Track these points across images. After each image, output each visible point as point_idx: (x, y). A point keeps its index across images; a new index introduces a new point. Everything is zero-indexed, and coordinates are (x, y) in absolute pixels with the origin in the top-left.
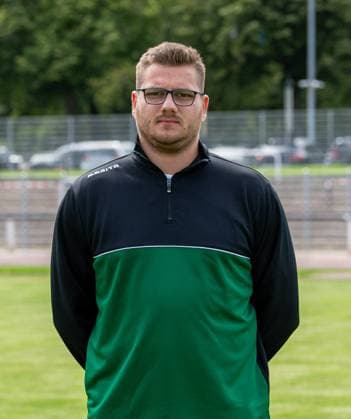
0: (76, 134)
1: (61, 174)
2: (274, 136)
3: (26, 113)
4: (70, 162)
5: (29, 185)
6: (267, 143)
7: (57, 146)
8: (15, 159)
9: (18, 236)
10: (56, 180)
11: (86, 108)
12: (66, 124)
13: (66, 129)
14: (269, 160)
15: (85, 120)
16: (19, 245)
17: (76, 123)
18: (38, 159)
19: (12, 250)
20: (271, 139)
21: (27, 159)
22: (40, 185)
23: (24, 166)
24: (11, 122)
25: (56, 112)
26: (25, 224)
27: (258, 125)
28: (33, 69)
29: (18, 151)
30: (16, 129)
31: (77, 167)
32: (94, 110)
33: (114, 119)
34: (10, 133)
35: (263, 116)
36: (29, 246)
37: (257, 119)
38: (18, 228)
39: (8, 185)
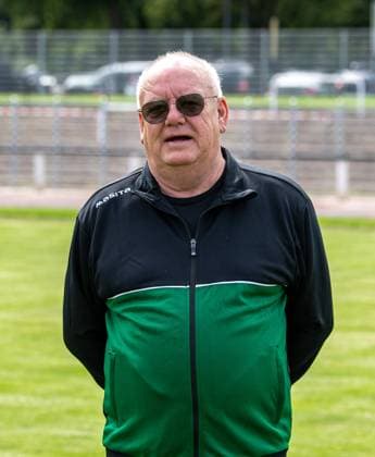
0: (120, 53)
1: (100, 100)
2: (357, 59)
3: (62, 25)
4: (112, 86)
5: (63, 112)
6: (349, 67)
7: (97, 67)
8: (47, 80)
9: (48, 172)
10: (95, 108)
11: (133, 21)
12: (108, 40)
13: (107, 46)
14: (350, 89)
15: (132, 35)
16: (50, 184)
17: (120, 40)
18: (74, 81)
19: (40, 188)
20: (354, 63)
21: (61, 82)
22: (75, 113)
23: (57, 89)
24: (43, 36)
25: (97, 25)
26: (57, 158)
27: (338, 45)
29: (51, 71)
30: (49, 44)
31: (120, 91)
32: (143, 24)
33: (166, 35)
34: (41, 49)
35: (344, 35)
36: (60, 184)
37: (338, 39)
38: (48, 163)
39: (37, 112)
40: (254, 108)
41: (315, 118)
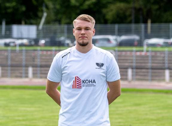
8: (68, 42)
23: (71, 45)
28: (77, 4)
40: (137, 51)
41: (158, 54)
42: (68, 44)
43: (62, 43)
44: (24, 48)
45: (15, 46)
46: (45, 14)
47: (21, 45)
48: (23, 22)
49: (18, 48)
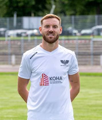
1: (91, 37)
8: (75, 31)
10: (90, 40)
12: (95, 18)
23: (78, 34)
31: (99, 34)
42: (75, 34)
43: (70, 32)
44: (36, 38)
45: (27, 36)
46: (54, 7)
47: (33, 35)
48: (33, 14)
49: (29, 38)
